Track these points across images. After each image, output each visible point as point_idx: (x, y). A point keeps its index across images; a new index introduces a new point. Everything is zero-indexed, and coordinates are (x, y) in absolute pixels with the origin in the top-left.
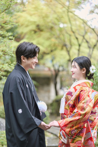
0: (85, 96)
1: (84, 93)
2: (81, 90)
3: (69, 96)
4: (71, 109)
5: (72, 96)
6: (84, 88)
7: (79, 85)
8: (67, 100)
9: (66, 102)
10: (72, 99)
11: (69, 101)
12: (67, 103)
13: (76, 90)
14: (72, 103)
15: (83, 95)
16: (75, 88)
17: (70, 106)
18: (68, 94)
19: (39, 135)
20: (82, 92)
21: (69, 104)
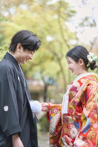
0: (93, 91)
1: (91, 88)
2: (88, 84)
3: (74, 93)
4: (77, 108)
5: (77, 92)
6: (91, 82)
7: (84, 78)
8: (71, 98)
9: (70, 100)
10: (76, 96)
11: (74, 99)
12: (71, 102)
13: (81, 84)
14: (77, 100)
15: (90, 90)
16: (79, 81)
17: (76, 104)
18: (71, 90)
19: (32, 142)
20: (89, 87)
21: (74, 102)
